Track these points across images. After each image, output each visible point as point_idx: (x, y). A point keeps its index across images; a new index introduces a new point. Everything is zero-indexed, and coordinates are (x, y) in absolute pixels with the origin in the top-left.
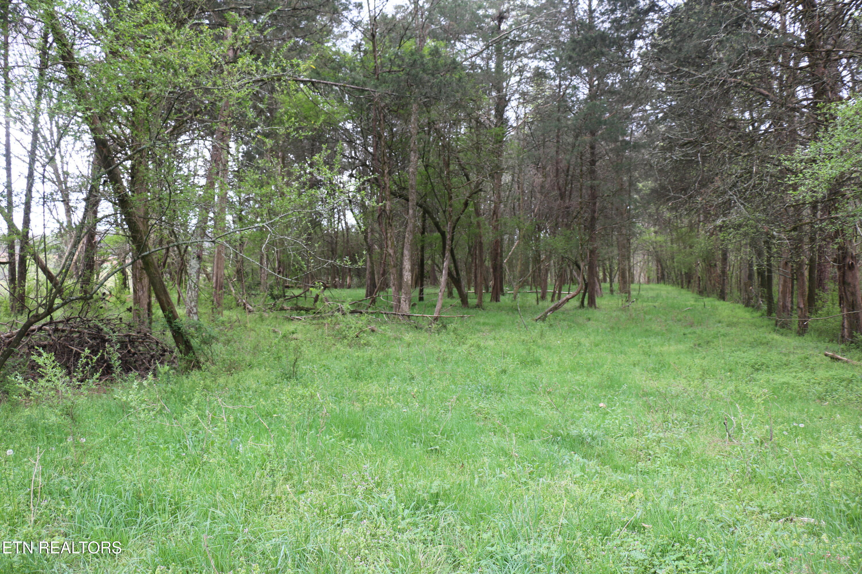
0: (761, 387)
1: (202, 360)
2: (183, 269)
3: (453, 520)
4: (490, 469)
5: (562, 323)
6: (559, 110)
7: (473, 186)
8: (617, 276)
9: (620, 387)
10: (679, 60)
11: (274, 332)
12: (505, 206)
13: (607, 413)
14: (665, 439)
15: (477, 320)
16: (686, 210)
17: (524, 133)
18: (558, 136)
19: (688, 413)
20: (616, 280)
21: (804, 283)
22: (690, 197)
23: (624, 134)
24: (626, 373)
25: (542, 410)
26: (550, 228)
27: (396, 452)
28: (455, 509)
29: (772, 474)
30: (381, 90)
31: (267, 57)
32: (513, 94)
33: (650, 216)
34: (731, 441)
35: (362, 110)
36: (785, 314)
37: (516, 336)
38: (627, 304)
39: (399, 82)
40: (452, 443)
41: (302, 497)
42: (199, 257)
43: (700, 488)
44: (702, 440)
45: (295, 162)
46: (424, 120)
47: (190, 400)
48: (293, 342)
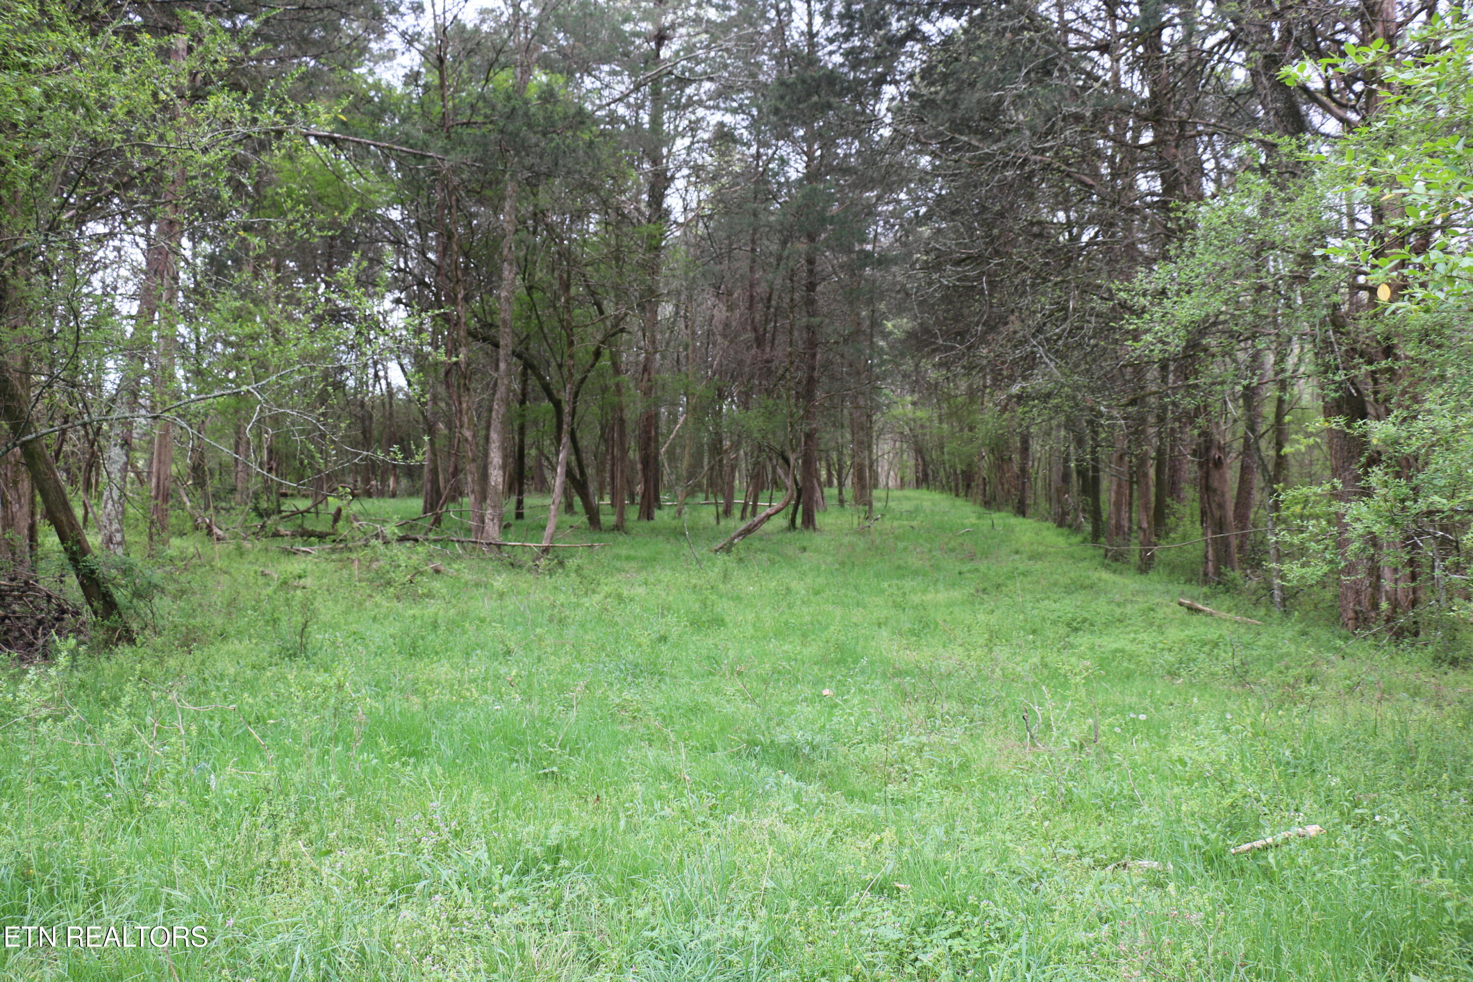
0: (1081, 657)
1: (135, 626)
2: (93, 463)
3: (584, 888)
4: (645, 802)
5: (758, 556)
6: (755, 198)
7: (608, 323)
8: (850, 477)
9: (856, 662)
10: (952, 121)
11: (264, 574)
12: (663, 358)
13: (836, 706)
14: (930, 745)
15: (616, 550)
16: (964, 367)
17: (696, 235)
18: (753, 242)
19: (966, 702)
20: (849, 482)
21: (1148, 488)
22: (969, 348)
23: (864, 241)
24: (866, 639)
25: (728, 701)
26: (738, 396)
27: (484, 779)
28: (589, 870)
29: (1096, 796)
30: (454, 158)
31: (259, 97)
32: (679, 168)
33: (905, 376)
34: (1035, 746)
35: (420, 188)
36: (1119, 540)
37: (682, 578)
38: (867, 523)
39: (486, 145)
40: (578, 761)
41: (327, 861)
42: (126, 444)
43: (986, 823)
44: (989, 745)
45: (297, 274)
46: (527, 208)
47: (116, 699)
48: (299, 592)
